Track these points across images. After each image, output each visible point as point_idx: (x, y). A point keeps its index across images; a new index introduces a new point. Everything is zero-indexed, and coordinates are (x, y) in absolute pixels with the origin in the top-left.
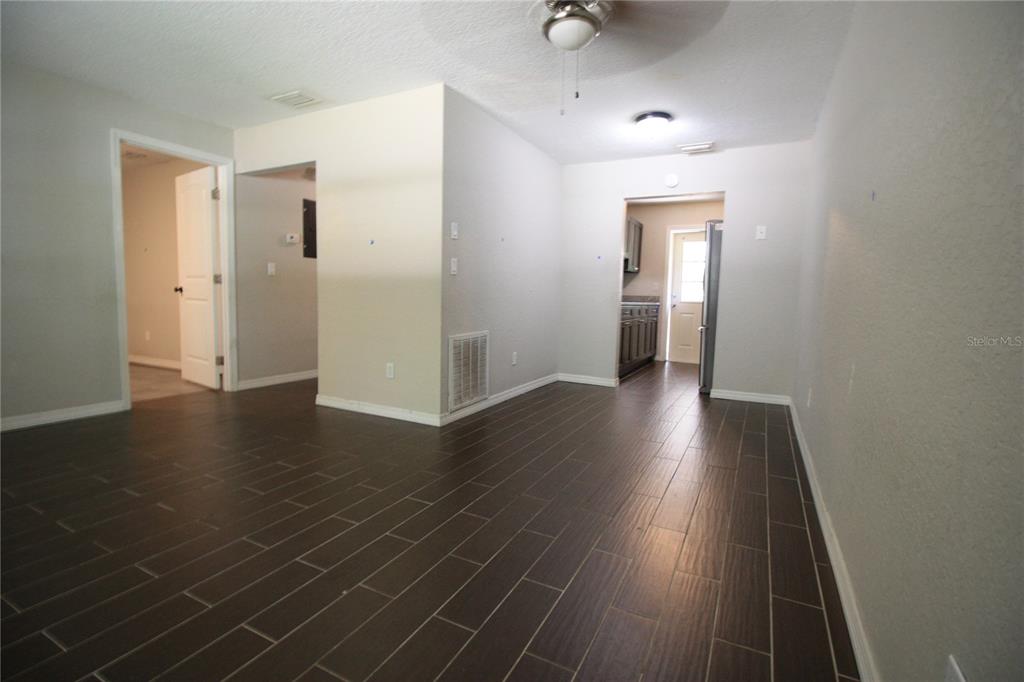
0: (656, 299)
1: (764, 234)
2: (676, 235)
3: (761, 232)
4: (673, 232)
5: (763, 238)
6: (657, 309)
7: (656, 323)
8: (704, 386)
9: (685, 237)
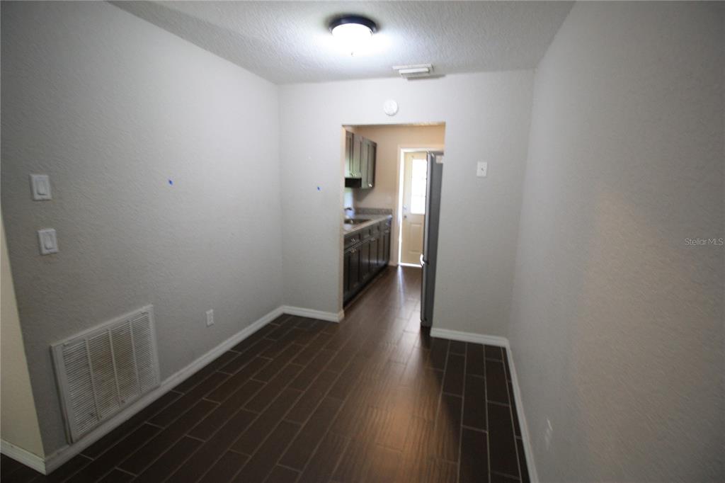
0: (389, 212)
1: (485, 171)
2: (406, 153)
3: (481, 169)
4: (403, 151)
5: (485, 175)
6: (390, 222)
7: (390, 234)
8: (426, 319)
9: (413, 155)
